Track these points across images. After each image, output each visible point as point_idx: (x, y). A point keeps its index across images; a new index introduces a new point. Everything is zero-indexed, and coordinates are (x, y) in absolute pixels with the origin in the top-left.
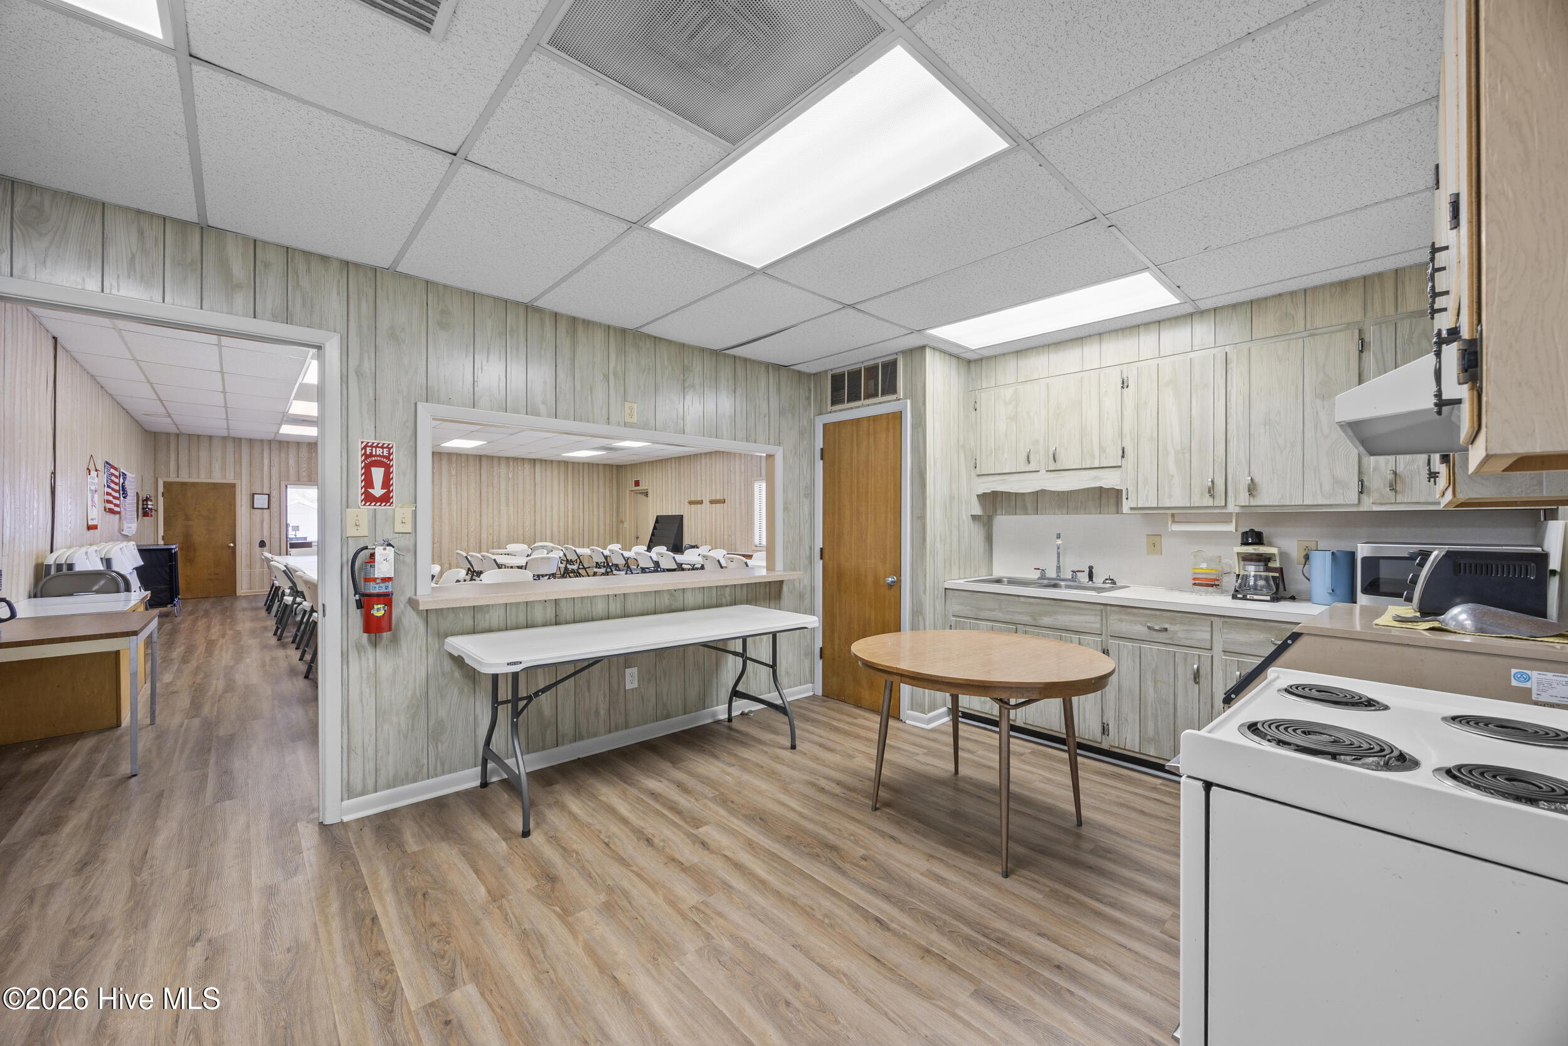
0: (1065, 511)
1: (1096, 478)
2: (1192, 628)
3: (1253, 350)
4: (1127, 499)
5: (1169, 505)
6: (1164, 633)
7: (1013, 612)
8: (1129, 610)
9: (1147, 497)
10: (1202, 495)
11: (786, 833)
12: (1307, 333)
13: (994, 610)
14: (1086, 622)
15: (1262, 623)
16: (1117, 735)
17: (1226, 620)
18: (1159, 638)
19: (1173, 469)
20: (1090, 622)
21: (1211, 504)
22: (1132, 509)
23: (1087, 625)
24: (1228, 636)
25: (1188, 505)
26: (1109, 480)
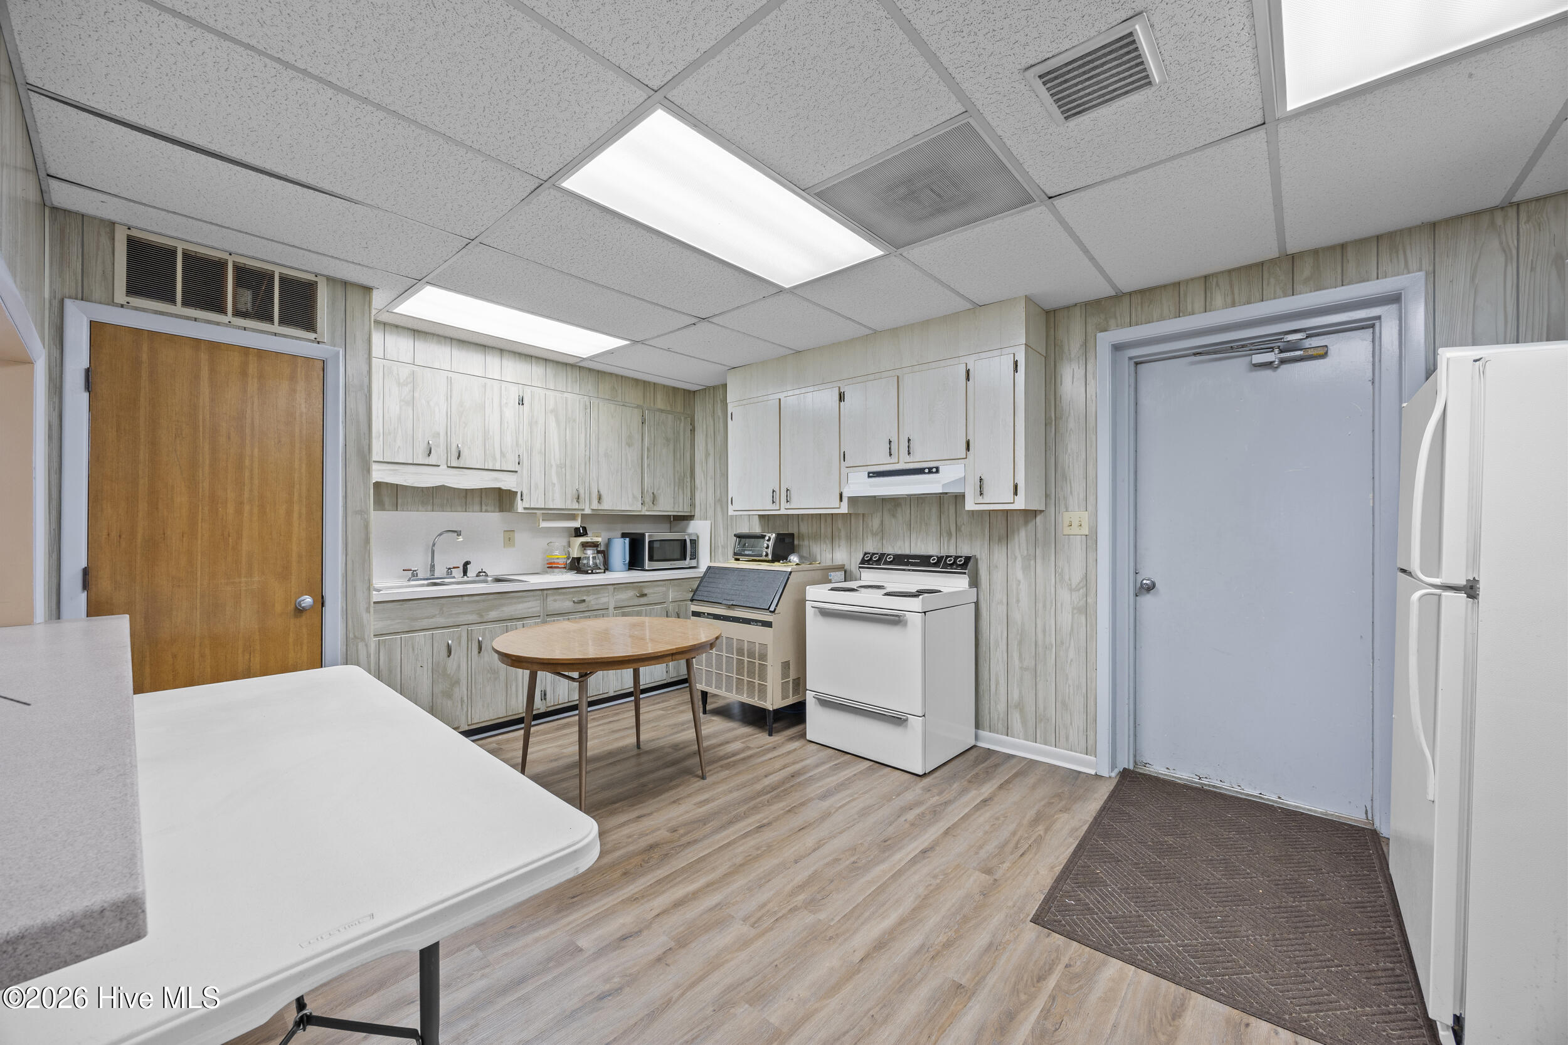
0: (430, 507)
1: (496, 479)
2: (599, 596)
3: (600, 404)
4: (522, 500)
5: (552, 507)
6: (583, 604)
7: (456, 614)
8: (560, 591)
9: (537, 499)
10: (572, 501)
11: (619, 875)
12: (622, 404)
13: (434, 616)
14: (529, 608)
15: (631, 585)
16: (552, 695)
17: (615, 586)
18: (580, 608)
19: (555, 480)
20: (531, 608)
21: (577, 507)
22: (525, 508)
23: (530, 610)
24: (618, 597)
25: (543, 507)
26: (507, 482)
